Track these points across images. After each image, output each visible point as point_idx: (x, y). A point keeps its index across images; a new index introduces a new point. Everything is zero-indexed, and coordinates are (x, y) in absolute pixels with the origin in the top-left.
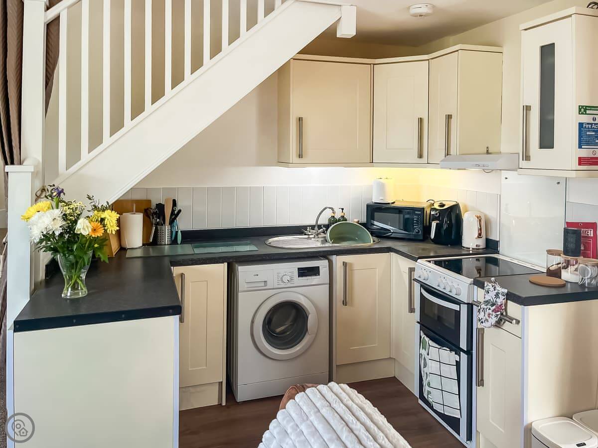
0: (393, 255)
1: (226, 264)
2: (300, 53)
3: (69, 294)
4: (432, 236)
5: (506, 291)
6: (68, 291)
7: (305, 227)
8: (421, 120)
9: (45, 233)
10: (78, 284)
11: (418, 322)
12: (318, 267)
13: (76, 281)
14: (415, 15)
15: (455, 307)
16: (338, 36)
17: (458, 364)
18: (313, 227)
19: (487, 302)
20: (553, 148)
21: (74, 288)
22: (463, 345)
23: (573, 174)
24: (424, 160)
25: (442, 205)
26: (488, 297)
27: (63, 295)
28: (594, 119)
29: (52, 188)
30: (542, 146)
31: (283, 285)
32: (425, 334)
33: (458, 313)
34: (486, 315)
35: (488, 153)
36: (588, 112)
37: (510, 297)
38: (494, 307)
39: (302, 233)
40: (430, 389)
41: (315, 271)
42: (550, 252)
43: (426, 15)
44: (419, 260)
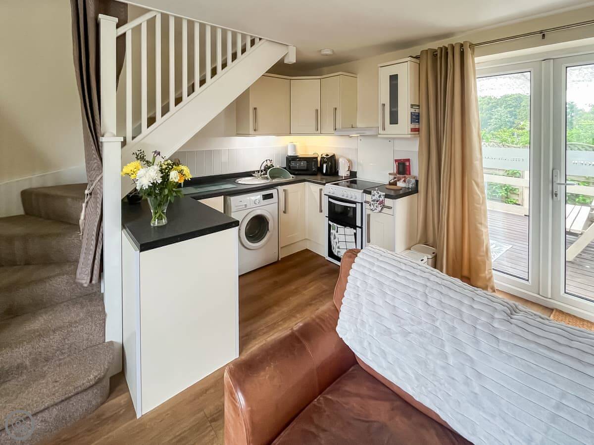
0: (307, 183)
1: (223, 197)
2: (266, 72)
3: (156, 223)
4: (324, 171)
5: (384, 194)
6: (155, 220)
7: (254, 172)
8: (317, 111)
9: (152, 182)
10: (162, 216)
11: (327, 217)
12: (272, 194)
13: (160, 214)
14: (323, 55)
15: (354, 206)
16: (285, 62)
17: (355, 234)
18: (258, 171)
19: (374, 201)
20: (397, 124)
21: (160, 218)
22: (358, 223)
23: (409, 136)
24: (319, 131)
25: (327, 155)
26: (374, 198)
27: (152, 225)
28: (415, 111)
29: (140, 152)
30: (391, 123)
31: (255, 206)
32: (332, 222)
33: (355, 209)
34: (375, 206)
35: (352, 127)
36: (414, 107)
37: (387, 196)
38: (378, 202)
39: (251, 176)
40: (339, 250)
41: (270, 196)
42: (390, 174)
43: (330, 55)
44: (327, 184)
